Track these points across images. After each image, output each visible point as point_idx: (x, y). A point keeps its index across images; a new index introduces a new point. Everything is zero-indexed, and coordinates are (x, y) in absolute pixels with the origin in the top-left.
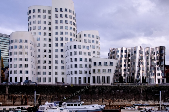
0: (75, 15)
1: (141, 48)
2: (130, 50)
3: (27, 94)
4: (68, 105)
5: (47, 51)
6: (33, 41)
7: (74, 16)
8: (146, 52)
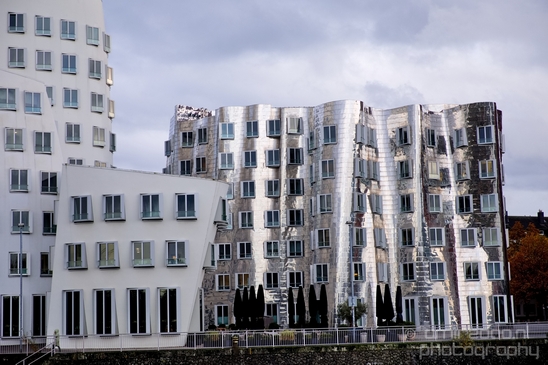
1: (366, 111)
2: (300, 121)
8: (391, 135)
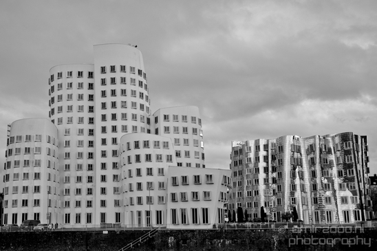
2: (275, 144)
5: (85, 156)
7: (142, 80)
8: (307, 148)
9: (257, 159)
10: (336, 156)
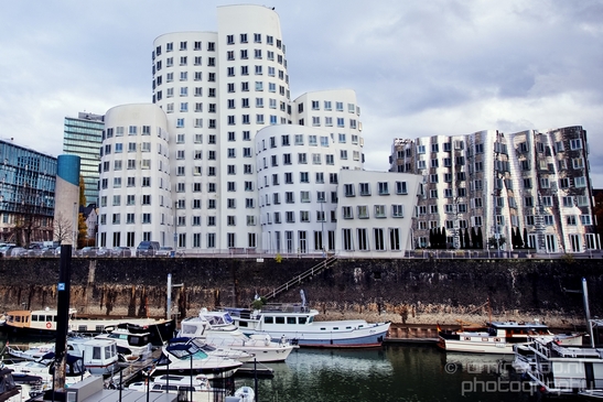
0: (284, 50)
1: (500, 135)
2: (461, 143)
3: (146, 284)
4: (269, 320)
5: (205, 155)
6: (164, 129)
7: (281, 54)
8: (516, 147)
9: (435, 163)
10: (556, 159)
